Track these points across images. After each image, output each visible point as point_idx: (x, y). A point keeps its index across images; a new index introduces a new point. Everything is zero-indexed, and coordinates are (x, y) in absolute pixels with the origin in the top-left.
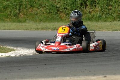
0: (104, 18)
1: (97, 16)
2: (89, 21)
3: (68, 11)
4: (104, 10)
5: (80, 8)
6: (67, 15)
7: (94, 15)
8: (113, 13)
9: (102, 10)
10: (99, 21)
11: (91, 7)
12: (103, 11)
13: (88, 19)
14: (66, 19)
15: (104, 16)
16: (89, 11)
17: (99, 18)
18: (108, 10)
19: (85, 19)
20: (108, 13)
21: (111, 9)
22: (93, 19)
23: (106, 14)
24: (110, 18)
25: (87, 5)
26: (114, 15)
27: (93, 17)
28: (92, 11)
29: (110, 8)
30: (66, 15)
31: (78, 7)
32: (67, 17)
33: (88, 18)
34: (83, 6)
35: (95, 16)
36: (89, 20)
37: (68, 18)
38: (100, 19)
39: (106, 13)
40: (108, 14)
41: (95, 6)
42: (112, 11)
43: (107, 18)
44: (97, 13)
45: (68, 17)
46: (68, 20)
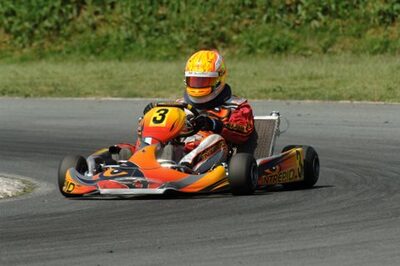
0: (144, 46)
1: (118, 39)
2: (92, 57)
3: (20, 24)
4: (142, 21)
5: (61, 12)
6: (16, 37)
7: (108, 37)
8: (173, 28)
9: (136, 21)
10: (128, 55)
11: (99, 9)
12: (138, 24)
13: (88, 51)
14: (12, 51)
15: (143, 41)
16: (91, 21)
17: (127, 48)
18: (154, 20)
19: (78, 48)
20: (156, 30)
21: (164, 18)
22: (106, 51)
23: (149, 34)
24: (163, 48)
25: (84, 3)
26: (176, 37)
27: (104, 44)
28: (102, 24)
29: (160, 12)
30: (12, 36)
31: (53, 8)
32: (16, 42)
33: (91, 47)
34: (69, 6)
35: (113, 41)
36: (93, 52)
37: (21, 45)
38: (131, 49)
39: (150, 31)
40: (157, 34)
41: (113, 5)
42: (167, 22)
43: (155, 46)
44: (119, 30)
45: (21, 42)
46: (21, 52)
